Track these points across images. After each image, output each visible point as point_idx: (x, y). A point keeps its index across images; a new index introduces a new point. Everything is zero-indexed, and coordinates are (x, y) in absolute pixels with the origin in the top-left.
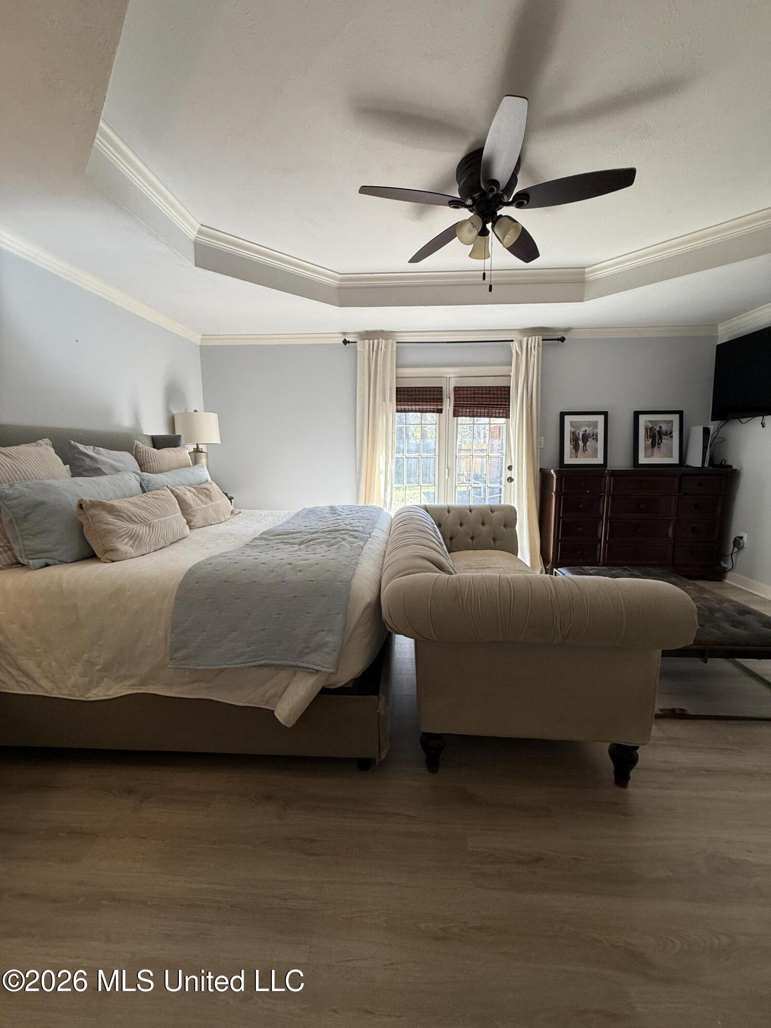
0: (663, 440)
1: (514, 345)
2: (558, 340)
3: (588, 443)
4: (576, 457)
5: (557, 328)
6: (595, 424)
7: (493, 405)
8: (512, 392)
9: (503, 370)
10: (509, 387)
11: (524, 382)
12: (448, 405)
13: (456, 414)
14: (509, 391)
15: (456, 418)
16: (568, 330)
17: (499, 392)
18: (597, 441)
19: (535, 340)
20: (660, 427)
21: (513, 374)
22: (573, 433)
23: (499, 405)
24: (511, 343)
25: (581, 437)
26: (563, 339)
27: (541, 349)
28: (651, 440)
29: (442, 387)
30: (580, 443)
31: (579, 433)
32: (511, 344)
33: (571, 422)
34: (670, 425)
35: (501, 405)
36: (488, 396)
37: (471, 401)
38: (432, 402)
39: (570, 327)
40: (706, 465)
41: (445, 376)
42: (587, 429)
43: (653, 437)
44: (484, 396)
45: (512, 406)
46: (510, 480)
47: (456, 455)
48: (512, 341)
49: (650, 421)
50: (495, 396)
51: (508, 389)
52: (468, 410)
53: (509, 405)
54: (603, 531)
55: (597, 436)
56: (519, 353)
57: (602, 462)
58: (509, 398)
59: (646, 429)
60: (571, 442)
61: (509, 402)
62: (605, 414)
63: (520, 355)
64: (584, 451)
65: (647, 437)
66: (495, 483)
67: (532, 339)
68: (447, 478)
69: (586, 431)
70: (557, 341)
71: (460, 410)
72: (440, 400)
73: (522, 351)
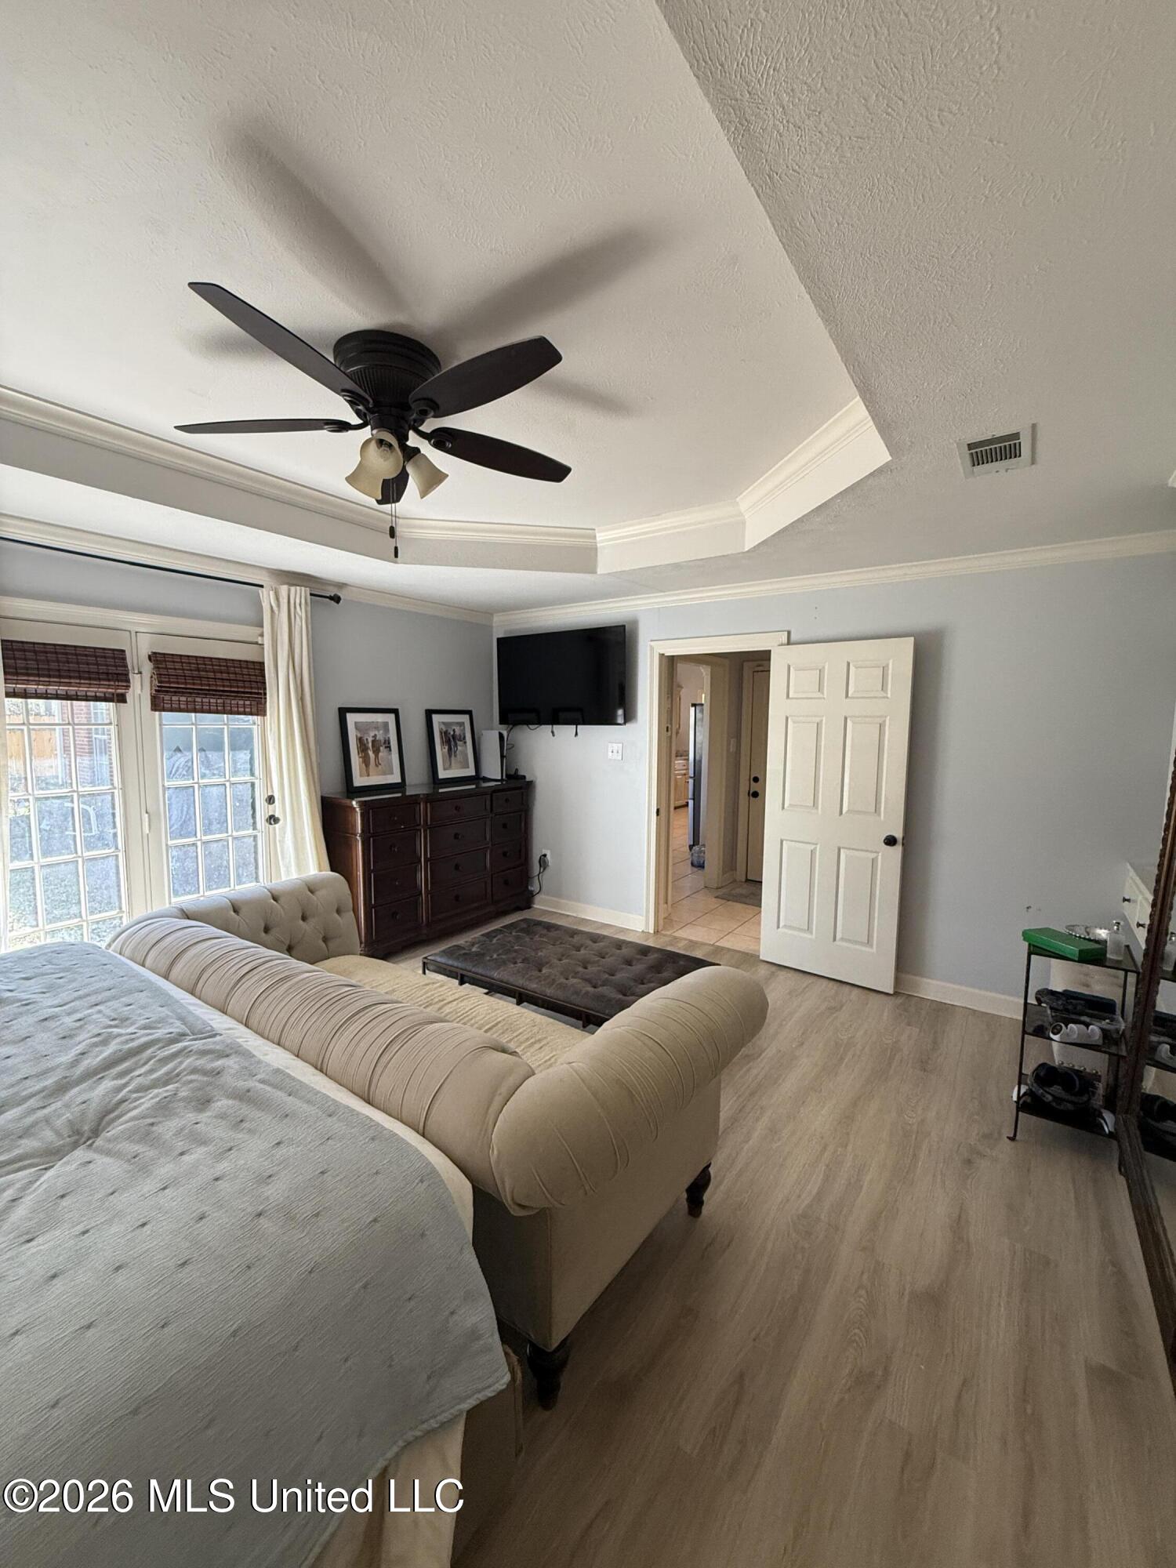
0: (459, 748)
1: (265, 593)
2: (331, 598)
3: (380, 754)
4: (368, 775)
5: (325, 580)
6: (386, 725)
7: (238, 692)
8: (269, 673)
9: (247, 632)
10: (262, 664)
11: (289, 658)
12: (140, 688)
13: (157, 705)
14: (263, 670)
15: (157, 713)
16: (342, 586)
17: (245, 671)
18: (390, 750)
19: (300, 594)
20: (454, 730)
21: (267, 641)
22: (360, 740)
23: (247, 693)
24: (260, 590)
25: (370, 745)
26: (336, 599)
27: (309, 608)
28: (447, 747)
29: (123, 651)
30: (371, 753)
31: (367, 739)
32: (260, 592)
33: (356, 723)
34: (462, 728)
35: (251, 693)
36: (225, 676)
37: (194, 684)
38: (104, 680)
39: (345, 582)
40: (504, 777)
41: (128, 627)
42: (377, 733)
43: (448, 742)
44: (219, 675)
45: (271, 696)
46: (273, 819)
47: (163, 786)
48: (262, 586)
49: (444, 723)
50: (239, 677)
51: (260, 666)
52: (183, 699)
53: (265, 694)
54: (422, 877)
55: (389, 743)
56: (275, 608)
57: (399, 781)
58: (265, 683)
59: (441, 733)
60: (359, 754)
61: (265, 689)
62: (395, 712)
63: (277, 612)
64: (377, 766)
65: (442, 743)
66: (244, 829)
67: (296, 591)
68: (146, 830)
69: (375, 736)
70: (328, 600)
71: (167, 698)
72: (123, 678)
73: (279, 606)
